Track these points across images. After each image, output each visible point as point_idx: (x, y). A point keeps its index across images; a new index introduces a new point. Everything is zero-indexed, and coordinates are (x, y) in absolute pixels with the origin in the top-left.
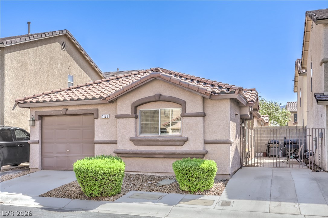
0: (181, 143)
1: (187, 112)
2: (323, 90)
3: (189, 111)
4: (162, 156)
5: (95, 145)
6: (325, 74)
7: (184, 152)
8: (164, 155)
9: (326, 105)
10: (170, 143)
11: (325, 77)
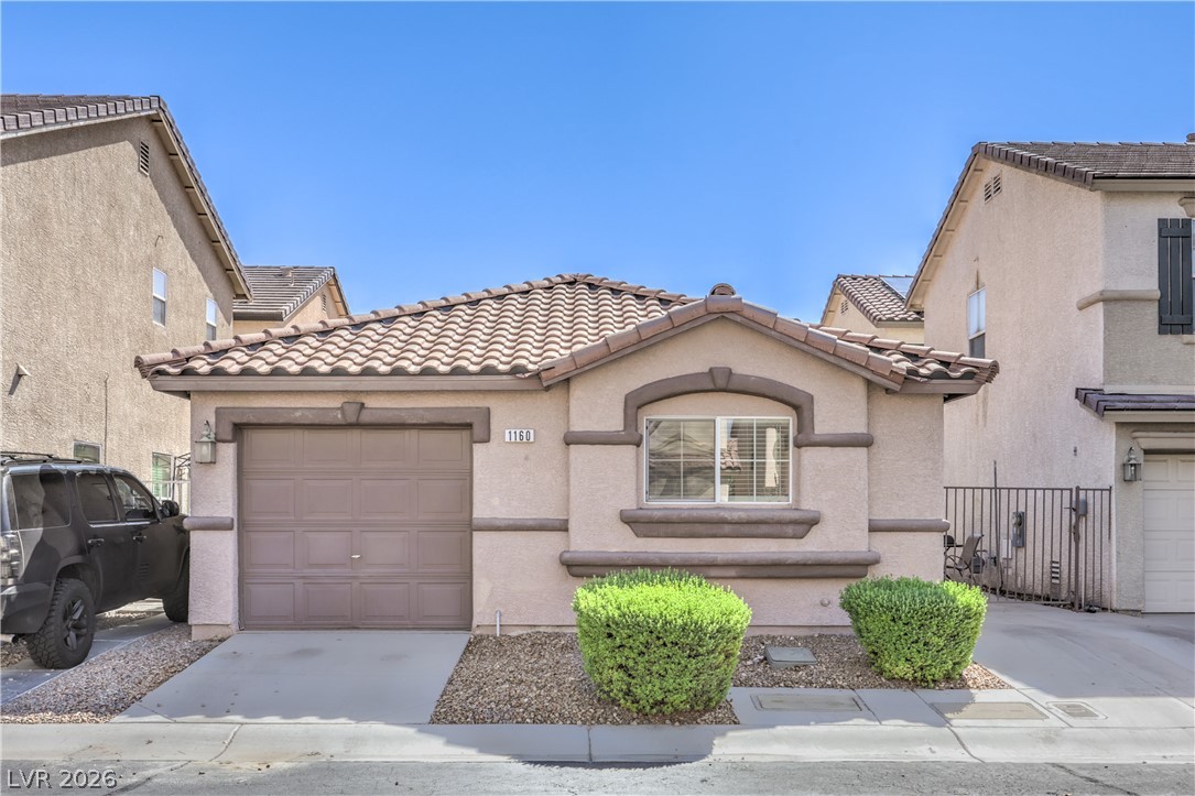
0: (800, 529)
1: (816, 432)
2: (1102, 380)
3: (823, 426)
4: (732, 572)
5: (477, 536)
6: (1104, 333)
7: (812, 558)
8: (738, 569)
9: (1117, 423)
10: (764, 529)
11: (1105, 342)
